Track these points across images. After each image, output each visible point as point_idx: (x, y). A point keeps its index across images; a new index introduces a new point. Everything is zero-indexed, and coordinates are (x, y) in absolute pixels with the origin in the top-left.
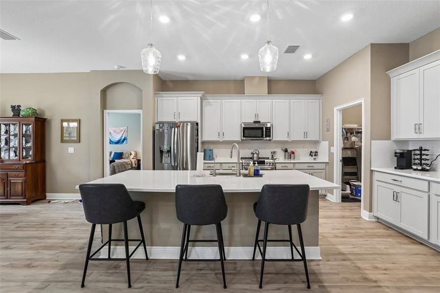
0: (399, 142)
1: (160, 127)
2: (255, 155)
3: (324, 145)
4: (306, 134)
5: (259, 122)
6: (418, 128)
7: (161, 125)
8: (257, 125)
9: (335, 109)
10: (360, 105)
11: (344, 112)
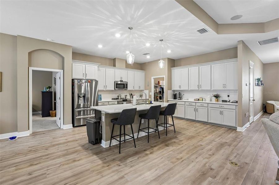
0: (174, 91)
1: (78, 82)
2: (120, 97)
3: (147, 92)
4: (140, 87)
5: (122, 81)
6: (180, 87)
7: (79, 81)
8: (122, 83)
9: (152, 78)
10: (164, 77)
11: (155, 79)
